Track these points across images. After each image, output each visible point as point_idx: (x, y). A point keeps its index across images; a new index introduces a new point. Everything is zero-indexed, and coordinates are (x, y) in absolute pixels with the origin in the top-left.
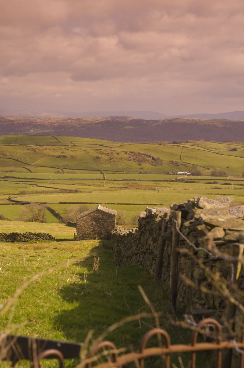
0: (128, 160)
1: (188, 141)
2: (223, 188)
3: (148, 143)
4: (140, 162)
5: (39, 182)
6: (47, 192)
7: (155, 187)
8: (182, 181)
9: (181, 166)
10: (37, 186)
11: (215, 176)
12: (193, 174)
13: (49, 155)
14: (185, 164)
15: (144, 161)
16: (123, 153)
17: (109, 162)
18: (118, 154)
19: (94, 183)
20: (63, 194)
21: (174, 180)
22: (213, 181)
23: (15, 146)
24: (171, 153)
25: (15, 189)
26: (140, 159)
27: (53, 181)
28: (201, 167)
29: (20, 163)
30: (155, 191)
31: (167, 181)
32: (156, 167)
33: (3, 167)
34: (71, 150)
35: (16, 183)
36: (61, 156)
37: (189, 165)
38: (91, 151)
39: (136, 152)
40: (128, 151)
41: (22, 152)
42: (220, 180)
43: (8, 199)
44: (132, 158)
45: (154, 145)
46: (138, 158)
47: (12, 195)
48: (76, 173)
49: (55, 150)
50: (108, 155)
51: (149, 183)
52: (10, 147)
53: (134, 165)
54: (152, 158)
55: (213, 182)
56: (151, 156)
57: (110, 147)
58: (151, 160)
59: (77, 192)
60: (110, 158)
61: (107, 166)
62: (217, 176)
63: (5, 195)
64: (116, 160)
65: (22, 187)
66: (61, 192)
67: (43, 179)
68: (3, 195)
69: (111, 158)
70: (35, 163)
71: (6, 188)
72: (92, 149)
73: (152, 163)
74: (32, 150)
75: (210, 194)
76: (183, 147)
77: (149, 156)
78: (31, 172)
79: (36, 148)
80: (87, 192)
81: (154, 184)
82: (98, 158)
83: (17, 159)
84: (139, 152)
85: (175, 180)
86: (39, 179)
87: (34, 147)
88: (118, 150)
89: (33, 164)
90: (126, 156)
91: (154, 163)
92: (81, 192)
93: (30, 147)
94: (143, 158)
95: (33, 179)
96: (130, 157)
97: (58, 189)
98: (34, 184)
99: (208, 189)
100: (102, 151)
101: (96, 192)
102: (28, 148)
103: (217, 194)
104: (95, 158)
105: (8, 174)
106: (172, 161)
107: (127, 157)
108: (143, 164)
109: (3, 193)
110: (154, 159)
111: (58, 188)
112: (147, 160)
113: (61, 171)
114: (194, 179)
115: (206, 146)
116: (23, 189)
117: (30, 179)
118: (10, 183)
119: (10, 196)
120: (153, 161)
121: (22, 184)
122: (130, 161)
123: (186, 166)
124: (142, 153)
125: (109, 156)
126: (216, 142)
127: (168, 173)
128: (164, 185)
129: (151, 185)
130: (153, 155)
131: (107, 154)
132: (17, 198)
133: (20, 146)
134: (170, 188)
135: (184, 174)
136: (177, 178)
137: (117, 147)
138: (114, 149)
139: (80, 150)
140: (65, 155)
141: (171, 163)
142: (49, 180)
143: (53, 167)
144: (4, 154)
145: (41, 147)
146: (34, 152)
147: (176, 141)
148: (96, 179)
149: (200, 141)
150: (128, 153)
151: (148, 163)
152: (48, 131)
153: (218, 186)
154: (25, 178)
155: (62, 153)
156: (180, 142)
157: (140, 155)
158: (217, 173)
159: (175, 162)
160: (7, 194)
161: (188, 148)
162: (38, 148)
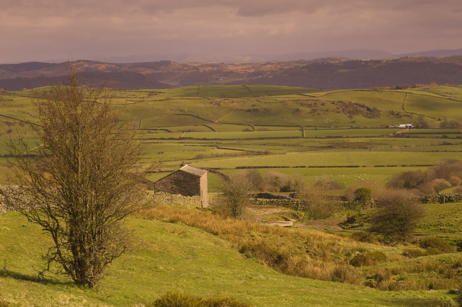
0: (335, 112)
1: (415, 86)
2: (454, 143)
3: (361, 90)
4: (351, 114)
5: (221, 143)
6: (230, 156)
7: (367, 144)
8: (402, 135)
9: (403, 118)
10: (218, 148)
11: (445, 128)
12: (417, 128)
13: (237, 109)
14: (409, 114)
15: (356, 112)
16: (330, 104)
17: (312, 115)
18: (323, 104)
19: (290, 143)
20: (248, 157)
21: (392, 135)
22: (441, 136)
23: (194, 99)
24: (391, 101)
25: (190, 153)
26: (351, 110)
27: (239, 141)
28: (430, 118)
29: (202, 120)
30: (366, 150)
31: (382, 136)
32: (372, 120)
33: (180, 126)
34: (264, 101)
35: (193, 145)
36: (252, 110)
37: (414, 115)
38: (289, 102)
39: (346, 101)
40: (336, 100)
41: (204, 106)
42: (450, 133)
43: (180, 166)
44: (341, 109)
45: (369, 92)
46: (348, 109)
47: (186, 160)
48: (268, 130)
49: (244, 102)
50: (310, 107)
51: (360, 140)
52: (188, 100)
53: (343, 117)
54: (366, 109)
56: (365, 106)
57: (314, 97)
58: (365, 110)
59: (267, 155)
60: (313, 110)
61: (309, 120)
62: (449, 128)
63: (178, 160)
64: (320, 112)
65: (199, 150)
66: (248, 155)
67: (227, 140)
68: (175, 160)
69: (314, 111)
70: (220, 119)
71: (179, 151)
72: (290, 99)
73: (367, 115)
74: (216, 104)
75: (436, 152)
76: (406, 93)
77: (363, 106)
79: (220, 101)
80: (280, 154)
81: (366, 141)
82: (298, 110)
83: (197, 116)
84: (350, 101)
85: (394, 135)
86: (222, 140)
87: (218, 100)
88: (324, 99)
89: (217, 121)
90: (334, 107)
91: (369, 115)
92: (273, 154)
93: (213, 100)
94: (354, 109)
95: (214, 139)
96: (338, 108)
97: (244, 151)
98: (214, 146)
99: (434, 145)
100: (303, 101)
101: (291, 154)
102: (210, 101)
103: (445, 150)
104: (294, 111)
105: (184, 134)
106: (393, 111)
108: (355, 116)
109: (176, 158)
110: (368, 109)
111: (244, 149)
112: (360, 112)
113: (251, 128)
114: (418, 133)
115: (438, 90)
116: (201, 153)
117: (211, 139)
118: (185, 145)
119: (183, 161)
120: (368, 112)
121: (200, 146)
122: (339, 112)
123: (411, 117)
124: (353, 102)
125: (312, 108)
126: (452, 85)
127: (387, 127)
128: (379, 142)
129: (363, 142)
130: (367, 104)
131: (309, 106)
132: (191, 163)
133: (201, 99)
134: (386, 146)
135: (407, 127)
136: (395, 132)
137: (322, 96)
138: (318, 99)
139: (276, 102)
140: (256, 108)
141: (391, 113)
142: (234, 139)
143: (241, 124)
144: (181, 110)
145: (227, 99)
146: (218, 106)
147: (400, 86)
148: (293, 137)
149: (431, 85)
150: (335, 103)
151: (362, 115)
152: (241, 79)
153: (448, 141)
154: (204, 139)
155: (253, 106)
156: (405, 88)
157: (351, 105)
158: (448, 125)
159: (396, 113)
160: (180, 159)
161: (413, 94)
162: (223, 100)
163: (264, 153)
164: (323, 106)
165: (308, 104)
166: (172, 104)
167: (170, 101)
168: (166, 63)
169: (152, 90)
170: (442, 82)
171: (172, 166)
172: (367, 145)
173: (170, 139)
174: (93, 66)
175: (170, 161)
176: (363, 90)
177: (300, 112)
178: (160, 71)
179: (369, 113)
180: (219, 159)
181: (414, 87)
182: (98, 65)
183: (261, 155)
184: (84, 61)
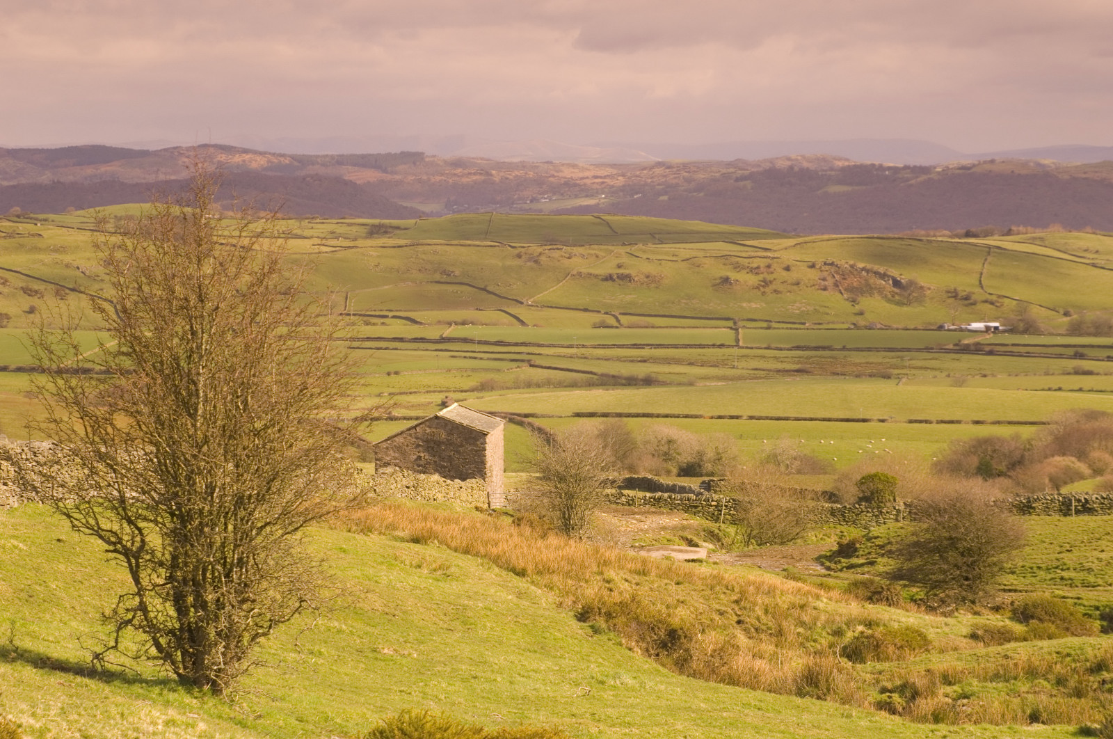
0: (817, 287)
1: (1010, 230)
2: (1101, 371)
3: (881, 236)
4: (855, 293)
5: (539, 354)
6: (560, 385)
7: (890, 368)
8: (977, 349)
9: (980, 307)
10: (531, 366)
11: (1080, 335)
12: (1012, 331)
13: (580, 274)
14: (994, 298)
15: (868, 289)
16: (804, 267)
17: (759, 293)
18: (787, 269)
19: (705, 358)
20: (604, 390)
21: (951, 346)
22: (1071, 351)
23: (478, 246)
24: (951, 266)
25: (465, 375)
26: (855, 284)
27: (583, 350)
28: (1043, 309)
29: (493, 297)
30: (889, 380)
31: (928, 349)
32: (905, 309)
33: (441, 310)
34: (645, 256)
35: (470, 358)
36: (615, 277)
37: (1007, 301)
38: (707, 261)
39: (843, 262)
40: (820, 261)
41: (501, 264)
42: (1092, 346)
43: (439, 405)
44: (830, 282)
45: (900, 242)
46: (849, 281)
47: (454, 391)
48: (653, 327)
49: (597, 257)
50: (757, 274)
51: (875, 358)
52: (462, 249)
53: (837, 302)
54: (891, 282)
55: (1072, 353)
56: (889, 276)
57: (766, 249)
58: (888, 286)
59: (650, 385)
60: (764, 281)
61: (754, 305)
62: (1089, 334)
63: (434, 392)
64: (781, 288)
65: (487, 370)
66: (602, 385)
67: (554, 346)
68: (427, 392)
69: (766, 283)
70: (539, 297)
71: (439, 371)
72: (708, 254)
73: (893, 296)
74: (530, 260)
75: (1056, 390)
76: (989, 247)
77: (883, 276)
78: (522, 323)
79: (540, 254)
80: (680, 384)
81: (888, 360)
82: (726, 280)
83: (483, 287)
84: (852, 262)
85: (957, 348)
86: (542, 345)
87: (536, 249)
88: (789, 257)
89: (532, 300)
90: (813, 275)
91: (897, 297)
92: (663, 384)
93: (523, 250)
94: (863, 282)
95: (522, 344)
96: (824, 279)
98: (523, 361)
99: (1053, 374)
100: (739, 259)
101: (708, 384)
102: (516, 251)
103: (1077, 388)
104: (718, 281)
105: (450, 329)
106: (955, 290)
107: (817, 278)
108: (864, 298)
109: (429, 386)
110: (896, 283)
111: (594, 370)
112: (876, 288)
113: (612, 321)
114: (1013, 345)
115: (1066, 243)
116: (490, 376)
117: (516, 344)
118: (452, 357)
119: (447, 394)
120: (896, 290)
121: (488, 359)
122: (825, 289)
123: (998, 304)
124: (861, 265)
125: (761, 277)
126: (1098, 232)
127: (941, 328)
128: (919, 363)
129: (880, 364)
130: (894, 272)
131: (755, 271)
132: (465, 400)
133: (495, 246)
134: (937, 373)
135: (988, 328)
136: (960, 341)
137: (786, 249)
138: (776, 255)
139: (674, 259)
140: (625, 272)
141: (950, 295)
142: (570, 346)
143: (590, 309)
144: (444, 271)
145: (558, 249)
146: (535, 265)
147: (973, 230)
148: (714, 346)
149: (1049, 230)
150: (817, 267)
151: (880, 298)
152: (591, 202)
153: (1086, 364)
154: (500, 343)
155: (619, 266)
156: (987, 234)
157: (855, 273)
158: (1088, 327)
159: (962, 294)
160: (439, 389)
161: (1005, 249)
162: (547, 251)
163: (642, 380)
164: (788, 273)
165: (751, 265)
166: (423, 256)
167: (420, 248)
168: (414, 158)
169: (376, 221)
170: (1076, 224)
171: (419, 406)
172: (892, 370)
173: (416, 340)
174: (237, 159)
175: (415, 392)
176: (884, 236)
177: (731, 284)
178: (397, 177)
179: (897, 293)
180: (534, 393)
181: (1009, 233)
182: (247, 157)
183: (635, 385)
184: (217, 147)
